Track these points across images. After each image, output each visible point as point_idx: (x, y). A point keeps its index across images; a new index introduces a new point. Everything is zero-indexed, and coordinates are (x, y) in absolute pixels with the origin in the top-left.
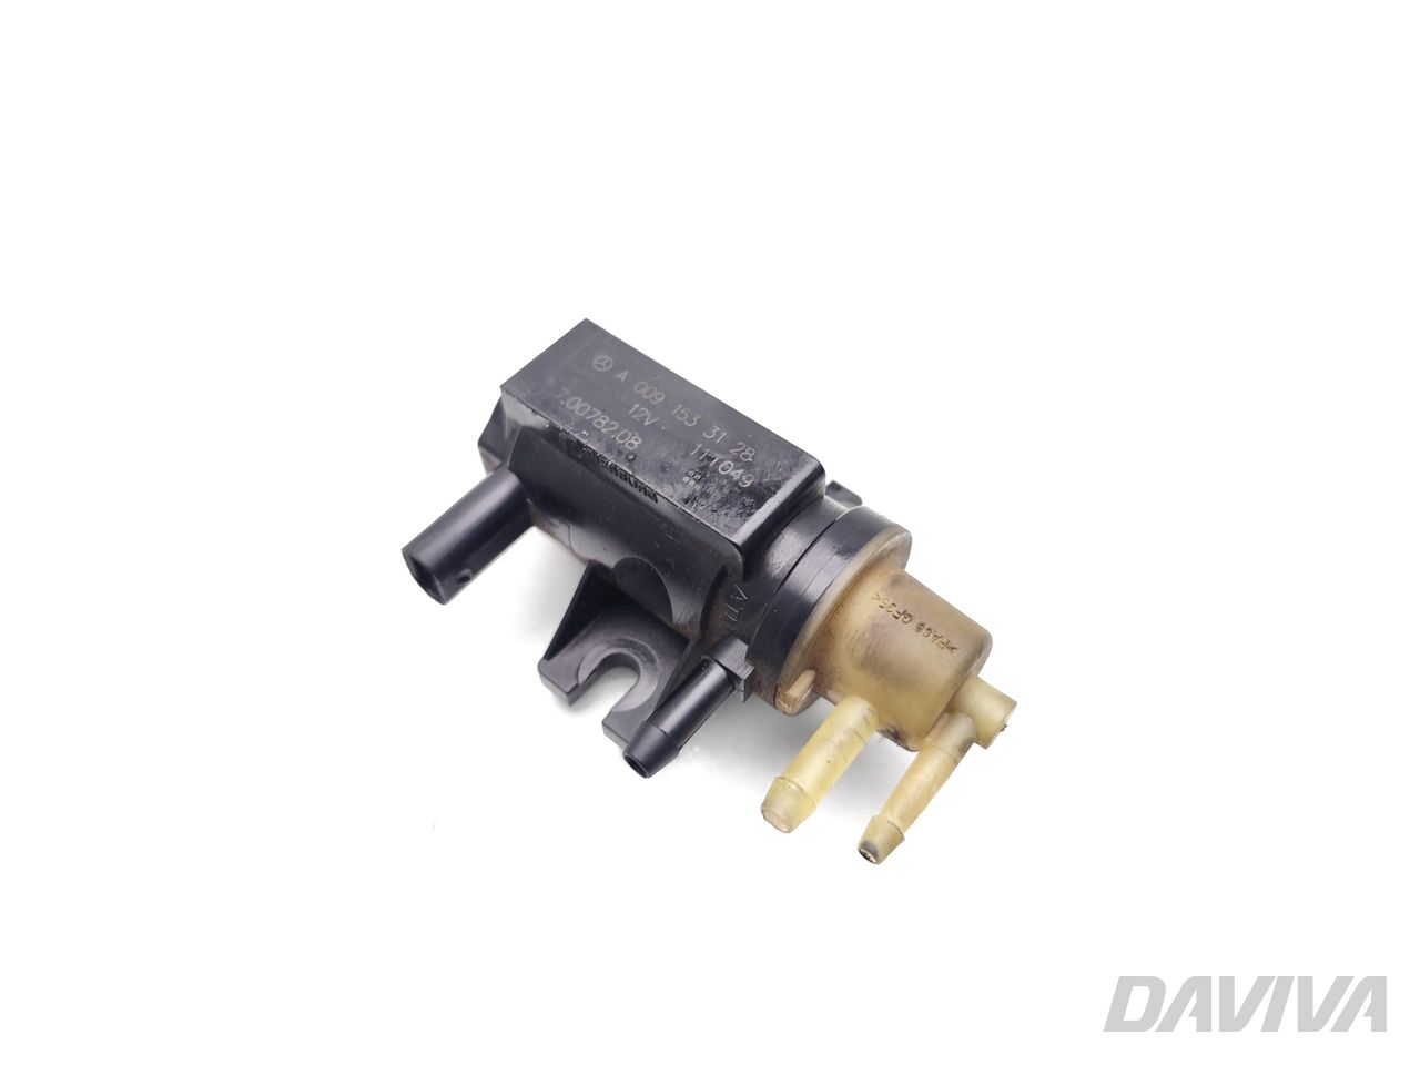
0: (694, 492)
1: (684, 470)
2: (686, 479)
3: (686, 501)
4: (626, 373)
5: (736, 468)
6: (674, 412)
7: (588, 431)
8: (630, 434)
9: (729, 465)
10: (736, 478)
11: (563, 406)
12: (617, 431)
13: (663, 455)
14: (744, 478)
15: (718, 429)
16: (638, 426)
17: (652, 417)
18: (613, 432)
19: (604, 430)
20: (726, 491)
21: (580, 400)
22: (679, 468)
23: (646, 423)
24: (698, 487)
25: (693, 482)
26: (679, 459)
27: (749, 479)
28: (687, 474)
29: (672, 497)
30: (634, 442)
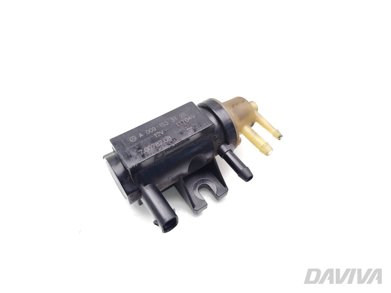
0: (193, 128)
1: (184, 129)
2: (187, 129)
3: (195, 131)
4: (140, 134)
5: (188, 118)
6: (161, 127)
7: (159, 148)
8: (165, 138)
9: (186, 119)
11: (146, 152)
12: (163, 141)
13: (177, 132)
15: (172, 118)
16: (163, 136)
17: (161, 132)
19: (161, 144)
21: (146, 148)
22: (182, 130)
23: (163, 134)
24: (191, 127)
25: (189, 128)
26: (179, 129)
29: (192, 134)
30: (169, 138)
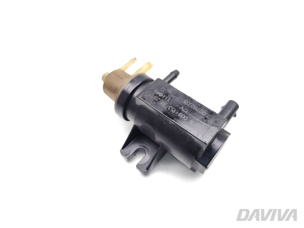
0: (169, 89)
1: (172, 94)
2: (171, 92)
6: (176, 110)
8: (187, 104)
9: (160, 95)
10: (158, 92)
11: (207, 113)
12: (190, 105)
13: (177, 98)
14: (156, 92)
15: (163, 105)
16: (185, 106)
17: (181, 109)
18: (191, 105)
19: (194, 105)
20: (161, 89)
22: (173, 95)
23: (183, 107)
24: (168, 90)
25: (169, 91)
26: (173, 97)
27: (155, 92)
28: (171, 93)
